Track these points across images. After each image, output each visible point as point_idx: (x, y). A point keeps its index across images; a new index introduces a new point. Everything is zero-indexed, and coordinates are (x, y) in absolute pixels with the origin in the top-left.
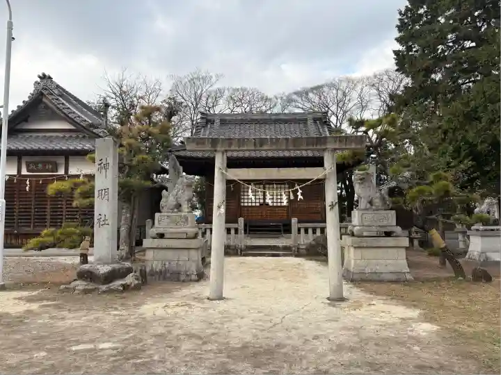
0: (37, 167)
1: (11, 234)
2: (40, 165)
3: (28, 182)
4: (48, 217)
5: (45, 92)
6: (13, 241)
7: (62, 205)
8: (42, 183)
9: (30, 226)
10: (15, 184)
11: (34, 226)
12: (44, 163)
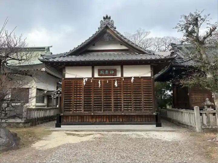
0: (105, 72)
1: (89, 116)
2: (107, 72)
3: (99, 82)
4: (113, 104)
5: (109, 26)
6: (90, 120)
7: (121, 96)
8: (108, 83)
9: (101, 110)
10: (91, 83)
11: (104, 110)
12: (109, 70)
